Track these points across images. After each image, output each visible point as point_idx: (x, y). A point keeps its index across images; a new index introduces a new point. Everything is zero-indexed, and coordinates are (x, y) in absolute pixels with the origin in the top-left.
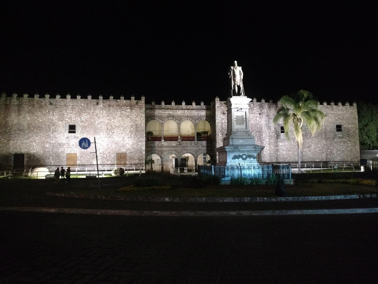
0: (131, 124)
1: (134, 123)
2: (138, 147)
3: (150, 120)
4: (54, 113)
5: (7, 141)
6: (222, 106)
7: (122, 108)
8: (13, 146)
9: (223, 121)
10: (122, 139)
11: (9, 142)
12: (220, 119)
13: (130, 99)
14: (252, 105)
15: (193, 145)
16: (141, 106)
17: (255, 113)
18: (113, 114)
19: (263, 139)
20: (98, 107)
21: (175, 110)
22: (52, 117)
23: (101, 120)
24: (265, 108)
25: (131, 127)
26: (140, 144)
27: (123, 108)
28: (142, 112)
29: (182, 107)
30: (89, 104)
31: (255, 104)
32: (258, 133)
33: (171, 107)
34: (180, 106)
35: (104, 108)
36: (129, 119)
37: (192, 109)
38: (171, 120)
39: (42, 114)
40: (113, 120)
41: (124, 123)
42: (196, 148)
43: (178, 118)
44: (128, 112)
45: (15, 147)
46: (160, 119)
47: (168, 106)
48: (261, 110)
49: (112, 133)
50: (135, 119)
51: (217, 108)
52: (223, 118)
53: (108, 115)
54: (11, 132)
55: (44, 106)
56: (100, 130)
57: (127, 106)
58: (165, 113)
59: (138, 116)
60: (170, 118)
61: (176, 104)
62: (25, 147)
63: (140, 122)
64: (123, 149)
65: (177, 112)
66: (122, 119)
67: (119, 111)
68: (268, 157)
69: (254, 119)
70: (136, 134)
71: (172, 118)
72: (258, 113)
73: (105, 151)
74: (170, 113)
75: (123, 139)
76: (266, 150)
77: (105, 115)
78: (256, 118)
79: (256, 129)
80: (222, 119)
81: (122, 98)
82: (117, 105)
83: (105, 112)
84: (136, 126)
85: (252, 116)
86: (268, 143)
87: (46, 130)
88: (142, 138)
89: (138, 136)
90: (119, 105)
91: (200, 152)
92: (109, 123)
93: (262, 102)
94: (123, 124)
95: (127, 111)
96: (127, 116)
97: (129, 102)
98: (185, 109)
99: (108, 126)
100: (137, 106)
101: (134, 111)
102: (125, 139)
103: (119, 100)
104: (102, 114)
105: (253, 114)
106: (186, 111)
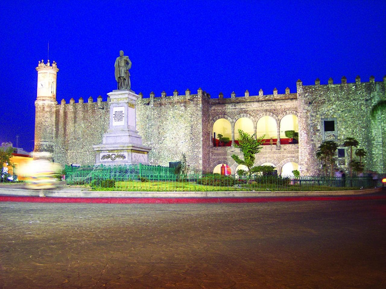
0: (185, 125)
1: (188, 124)
2: (194, 154)
3: (217, 119)
4: (106, 118)
5: (65, 150)
6: (306, 93)
7: (175, 105)
8: (70, 156)
9: (308, 114)
10: (175, 144)
11: (66, 152)
12: (304, 111)
13: (184, 94)
14: (354, 87)
15: (274, 150)
16: (197, 102)
17: (358, 99)
18: (165, 115)
19: (372, 138)
20: (149, 107)
21: (249, 104)
22: (103, 123)
23: (152, 123)
24: (376, 90)
25: (186, 130)
26: (196, 150)
27: (176, 107)
28: (198, 109)
29: (259, 99)
30: (140, 104)
31: (358, 86)
32: (363, 130)
33: (244, 99)
34: (256, 97)
35: (155, 108)
36: (183, 119)
37: (273, 100)
38: (243, 116)
39: (94, 120)
40: (165, 122)
41: (177, 124)
42: (279, 155)
43: (254, 113)
44: (182, 111)
45: (72, 157)
46: (229, 117)
47: (240, 98)
48: (370, 94)
49: (164, 137)
50: (190, 119)
51: (299, 95)
52: (308, 110)
53: (159, 116)
54: (69, 141)
55: (96, 110)
56: (151, 134)
57: (181, 103)
58: (235, 109)
59: (193, 114)
60: (242, 115)
61: (250, 95)
62: (80, 157)
63: (196, 123)
64: (177, 157)
65: (252, 105)
66: (175, 120)
67: (171, 110)
68: (381, 165)
69: (357, 108)
70: (191, 137)
71: (245, 114)
72: (363, 100)
73: (156, 160)
74: (242, 107)
75: (177, 145)
76: (377, 155)
77: (156, 117)
78: (361, 106)
79: (360, 124)
80: (306, 111)
81: (175, 93)
82: (169, 103)
83: (157, 112)
84: (191, 128)
85: (353, 104)
86: (381, 144)
87: (99, 138)
88: (198, 143)
89: (193, 141)
90: (172, 103)
91: (285, 160)
92: (160, 126)
93: (371, 82)
94: (176, 127)
95: (181, 109)
96: (181, 116)
97: (183, 98)
98: (263, 100)
99: (160, 130)
100: (192, 102)
101: (189, 109)
102: (179, 144)
103: (171, 97)
104: (154, 115)
105: (355, 101)
106: (264, 103)
